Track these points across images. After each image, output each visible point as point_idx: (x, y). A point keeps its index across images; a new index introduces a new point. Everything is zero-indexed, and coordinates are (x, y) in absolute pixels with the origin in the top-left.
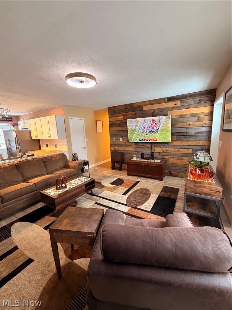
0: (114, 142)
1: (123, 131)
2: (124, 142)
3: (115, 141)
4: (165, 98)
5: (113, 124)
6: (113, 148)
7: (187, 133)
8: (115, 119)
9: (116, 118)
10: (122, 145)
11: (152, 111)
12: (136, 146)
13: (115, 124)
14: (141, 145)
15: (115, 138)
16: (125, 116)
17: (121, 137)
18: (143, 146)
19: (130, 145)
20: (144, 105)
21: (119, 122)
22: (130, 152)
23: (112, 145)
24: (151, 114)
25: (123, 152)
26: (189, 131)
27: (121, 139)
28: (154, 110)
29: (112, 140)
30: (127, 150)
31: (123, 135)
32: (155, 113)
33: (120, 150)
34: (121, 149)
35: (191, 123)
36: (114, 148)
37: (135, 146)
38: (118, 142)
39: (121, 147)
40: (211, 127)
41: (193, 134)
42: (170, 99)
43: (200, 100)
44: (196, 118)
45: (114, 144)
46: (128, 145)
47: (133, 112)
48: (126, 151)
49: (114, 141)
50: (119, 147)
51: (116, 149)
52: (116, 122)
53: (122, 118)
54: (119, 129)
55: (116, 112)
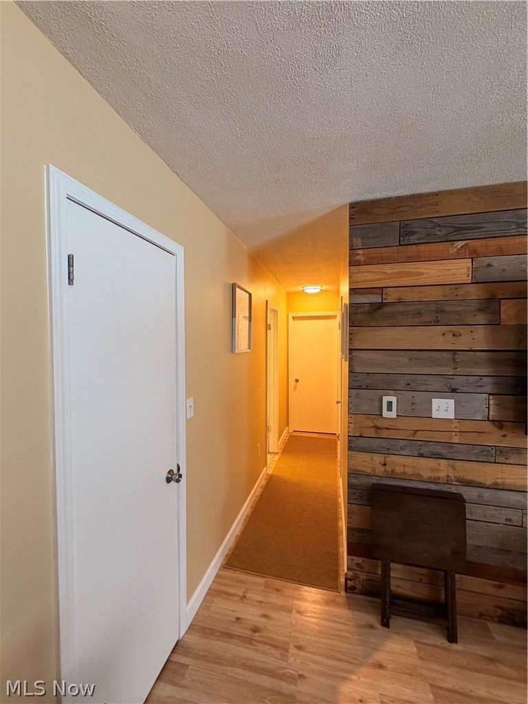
0: (386, 424)
1: (460, 357)
2: (468, 426)
3: (393, 414)
5: (382, 305)
6: (371, 463)
8: (400, 275)
10: (450, 445)
13: (400, 308)
15: (394, 399)
16: (490, 260)
17: (440, 393)
22: (512, 495)
23: (362, 442)
25: (461, 490)
27: (443, 408)
29: (365, 408)
33: (425, 474)
34: (432, 470)
36: (378, 458)
38: (415, 424)
39: (437, 456)
45: (385, 434)
46: (501, 451)
48: (480, 486)
49: (385, 414)
50: (421, 455)
51: (399, 470)
52: (409, 296)
53: (459, 270)
54: (434, 337)
55: (415, 233)
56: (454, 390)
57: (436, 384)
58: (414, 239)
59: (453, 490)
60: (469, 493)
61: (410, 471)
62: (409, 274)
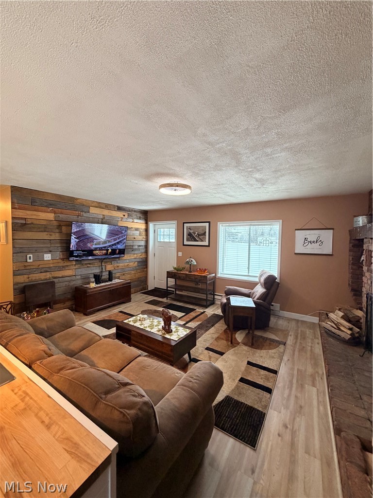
0: (29, 264)
1: (52, 241)
2: (55, 261)
3: (31, 260)
4: (115, 206)
5: (25, 224)
6: (22, 279)
7: (133, 246)
8: (32, 215)
9: (35, 213)
10: (50, 267)
11: (102, 217)
12: (79, 265)
13: (32, 225)
14: (86, 264)
15: (31, 256)
16: (59, 215)
17: (47, 252)
18: (90, 264)
19: (67, 266)
20: (92, 207)
21: (44, 223)
22: (67, 278)
23: (18, 272)
24: (100, 220)
25: (54, 280)
26: (134, 244)
27: (48, 257)
28: (103, 215)
29: (20, 260)
30: (61, 276)
31: (51, 249)
32: (104, 220)
33: (43, 278)
34: (45, 276)
35: (136, 237)
36: (26, 276)
37: (77, 267)
38: (39, 263)
39: (47, 272)
40: (147, 241)
41: (136, 247)
42: (119, 209)
43: (140, 217)
44: (138, 232)
46: (63, 267)
47: (75, 212)
48: (58, 277)
49: (28, 261)
50: (41, 272)
51: (34, 279)
52: (35, 222)
53: (51, 216)
54: (44, 236)
55: (37, 202)
56: (51, 251)
57: (45, 250)
58: (37, 204)
59: (51, 280)
60: (56, 280)
61: (37, 278)
62: (35, 215)
